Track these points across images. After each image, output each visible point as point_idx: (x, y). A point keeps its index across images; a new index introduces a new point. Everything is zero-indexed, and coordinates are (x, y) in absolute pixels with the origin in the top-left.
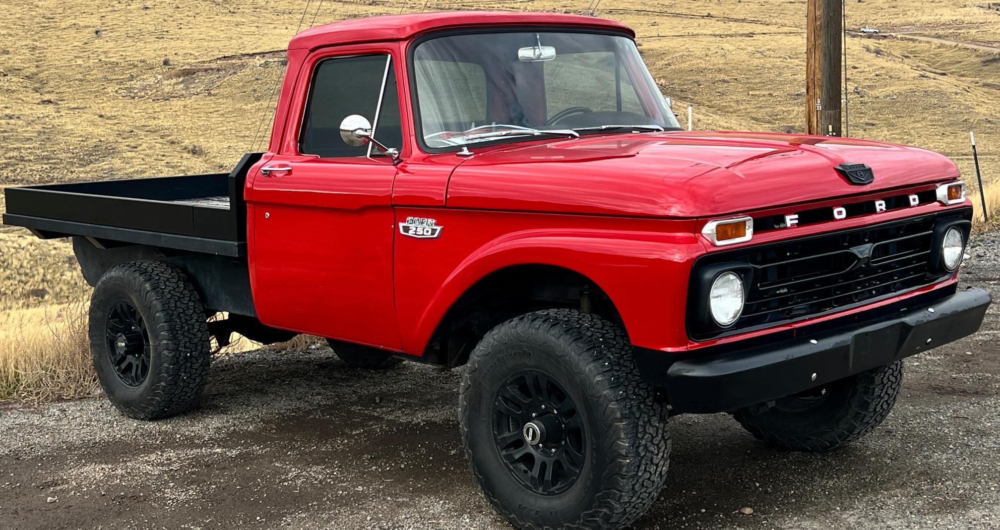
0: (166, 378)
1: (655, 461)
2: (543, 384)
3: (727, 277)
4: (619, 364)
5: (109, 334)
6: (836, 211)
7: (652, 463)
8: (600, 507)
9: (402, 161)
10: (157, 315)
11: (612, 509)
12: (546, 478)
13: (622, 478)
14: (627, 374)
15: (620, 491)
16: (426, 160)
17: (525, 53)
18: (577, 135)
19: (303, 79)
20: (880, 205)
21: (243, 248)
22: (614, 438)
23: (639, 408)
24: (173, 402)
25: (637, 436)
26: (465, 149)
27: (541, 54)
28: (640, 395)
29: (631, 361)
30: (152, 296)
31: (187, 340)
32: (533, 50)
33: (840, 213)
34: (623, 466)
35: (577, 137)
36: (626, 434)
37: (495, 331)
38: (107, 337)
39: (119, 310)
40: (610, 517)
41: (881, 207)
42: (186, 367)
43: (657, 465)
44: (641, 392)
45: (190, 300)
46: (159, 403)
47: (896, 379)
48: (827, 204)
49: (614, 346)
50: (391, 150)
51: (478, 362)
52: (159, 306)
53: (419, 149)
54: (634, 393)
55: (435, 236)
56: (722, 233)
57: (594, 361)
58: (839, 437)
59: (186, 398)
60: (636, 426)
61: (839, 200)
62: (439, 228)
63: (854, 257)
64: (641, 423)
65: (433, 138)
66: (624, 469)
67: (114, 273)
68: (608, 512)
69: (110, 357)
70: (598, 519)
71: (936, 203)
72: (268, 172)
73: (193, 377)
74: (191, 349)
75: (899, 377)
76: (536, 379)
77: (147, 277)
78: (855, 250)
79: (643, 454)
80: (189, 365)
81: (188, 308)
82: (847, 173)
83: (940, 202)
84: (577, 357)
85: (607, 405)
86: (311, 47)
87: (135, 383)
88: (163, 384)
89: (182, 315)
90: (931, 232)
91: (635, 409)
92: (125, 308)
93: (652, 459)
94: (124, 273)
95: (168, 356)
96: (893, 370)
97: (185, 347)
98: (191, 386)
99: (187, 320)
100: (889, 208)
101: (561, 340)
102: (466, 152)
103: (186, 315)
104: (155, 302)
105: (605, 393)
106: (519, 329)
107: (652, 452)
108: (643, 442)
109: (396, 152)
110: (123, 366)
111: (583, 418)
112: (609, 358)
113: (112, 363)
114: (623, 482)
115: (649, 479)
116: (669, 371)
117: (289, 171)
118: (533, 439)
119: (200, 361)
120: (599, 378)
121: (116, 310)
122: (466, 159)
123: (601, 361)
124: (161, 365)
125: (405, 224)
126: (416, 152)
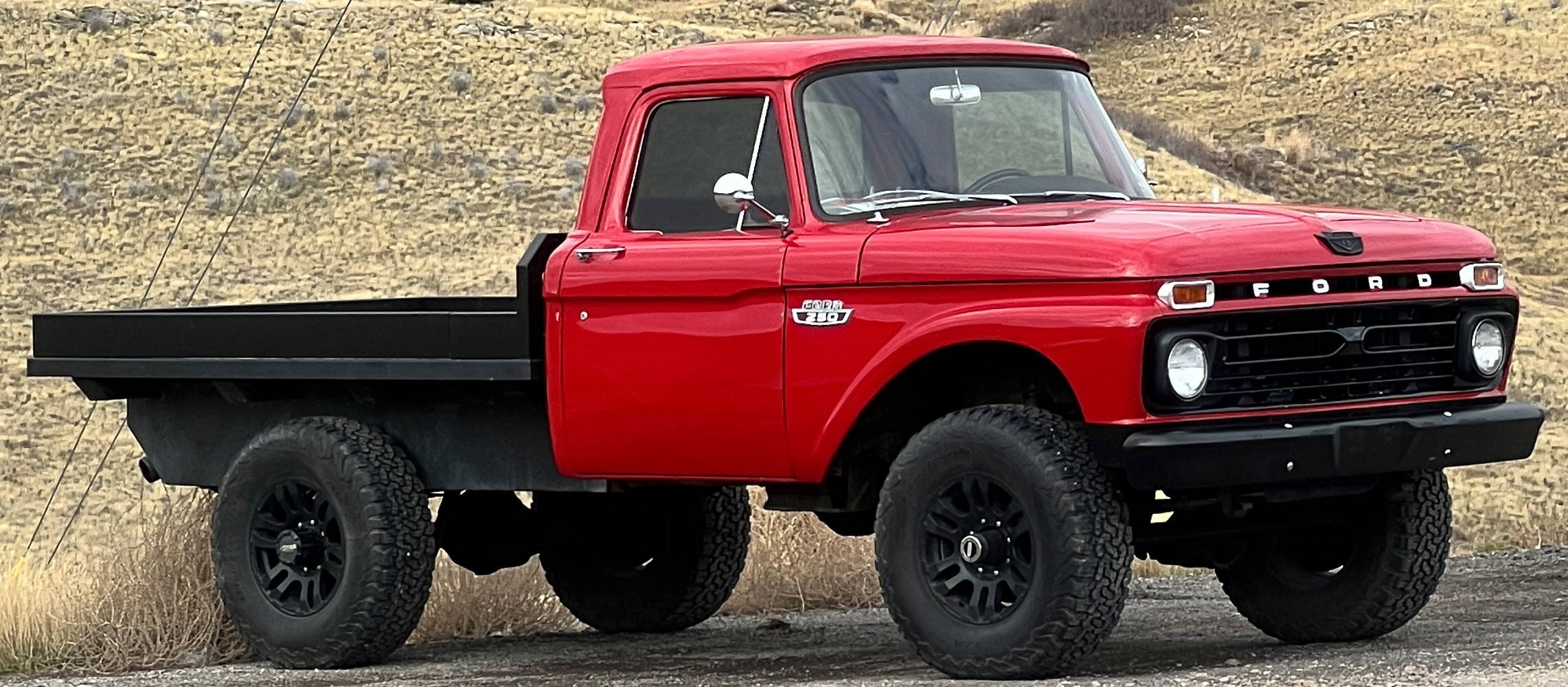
0: (376, 590)
1: (1116, 567)
2: (984, 488)
3: (1187, 345)
4: (1072, 454)
5: (255, 537)
6: (1315, 283)
7: (1112, 568)
8: (1053, 619)
9: (792, 232)
10: (363, 490)
11: (1066, 620)
12: (988, 605)
13: (1078, 581)
14: (1082, 465)
15: (1076, 597)
16: (824, 231)
17: (939, 94)
18: (1015, 202)
19: (634, 129)
20: (1375, 282)
21: (539, 369)
22: (1068, 534)
23: (1096, 503)
24: (379, 632)
25: (1093, 533)
26: (878, 215)
27: (961, 96)
28: (1096, 489)
29: (1087, 453)
30: (354, 462)
31: (407, 530)
32: (949, 91)
33: (1321, 286)
34: (1078, 566)
35: (1013, 204)
36: (1081, 529)
37: (924, 431)
38: (251, 544)
39: (280, 496)
40: (1064, 631)
41: (1376, 284)
42: (405, 574)
43: (1118, 572)
44: (1098, 486)
45: (405, 472)
46: (359, 632)
47: (1440, 531)
48: (1305, 275)
49: (1067, 437)
50: (779, 218)
51: (902, 472)
52: (366, 478)
53: (815, 215)
54: (1090, 486)
55: (844, 320)
56: (1179, 296)
57: (1044, 450)
58: (1369, 611)
59: (397, 628)
60: (1093, 522)
61: (1319, 271)
62: (848, 312)
63: (1342, 339)
64: (1098, 518)
65: (831, 203)
66: (1080, 570)
67: (277, 434)
68: (1062, 625)
69: (256, 578)
70: (1050, 636)
71: (1460, 287)
72: (587, 256)
73: (412, 592)
74: (412, 546)
75: (1443, 528)
76: (975, 485)
77: (341, 437)
78: (1342, 332)
79: (1100, 554)
80: (408, 571)
81: (405, 485)
82: (1329, 241)
83: (1464, 286)
84: (1024, 448)
85: (1060, 498)
86: (644, 87)
87: (307, 611)
88: (370, 599)
89: (398, 493)
90: (1454, 322)
91: (1091, 503)
92: (294, 491)
93: (1111, 564)
94: (297, 432)
95: (381, 554)
96: (1434, 517)
97: (405, 542)
98: (408, 607)
99: (405, 501)
100: (1387, 287)
101: (1006, 430)
102: (878, 217)
103: (403, 493)
104: (358, 472)
105: (1056, 484)
106: (954, 424)
107: (1112, 555)
108: (1101, 541)
109: (787, 220)
110: (282, 587)
111: (1030, 523)
112: (1061, 448)
113: (260, 585)
114: (1078, 585)
115: (1108, 587)
116: (1125, 443)
117: (619, 252)
118: (972, 555)
119: (423, 567)
120: (1050, 468)
121: (273, 497)
122: (878, 226)
123: (1052, 450)
124: (368, 569)
125: (802, 310)
126: (810, 220)
